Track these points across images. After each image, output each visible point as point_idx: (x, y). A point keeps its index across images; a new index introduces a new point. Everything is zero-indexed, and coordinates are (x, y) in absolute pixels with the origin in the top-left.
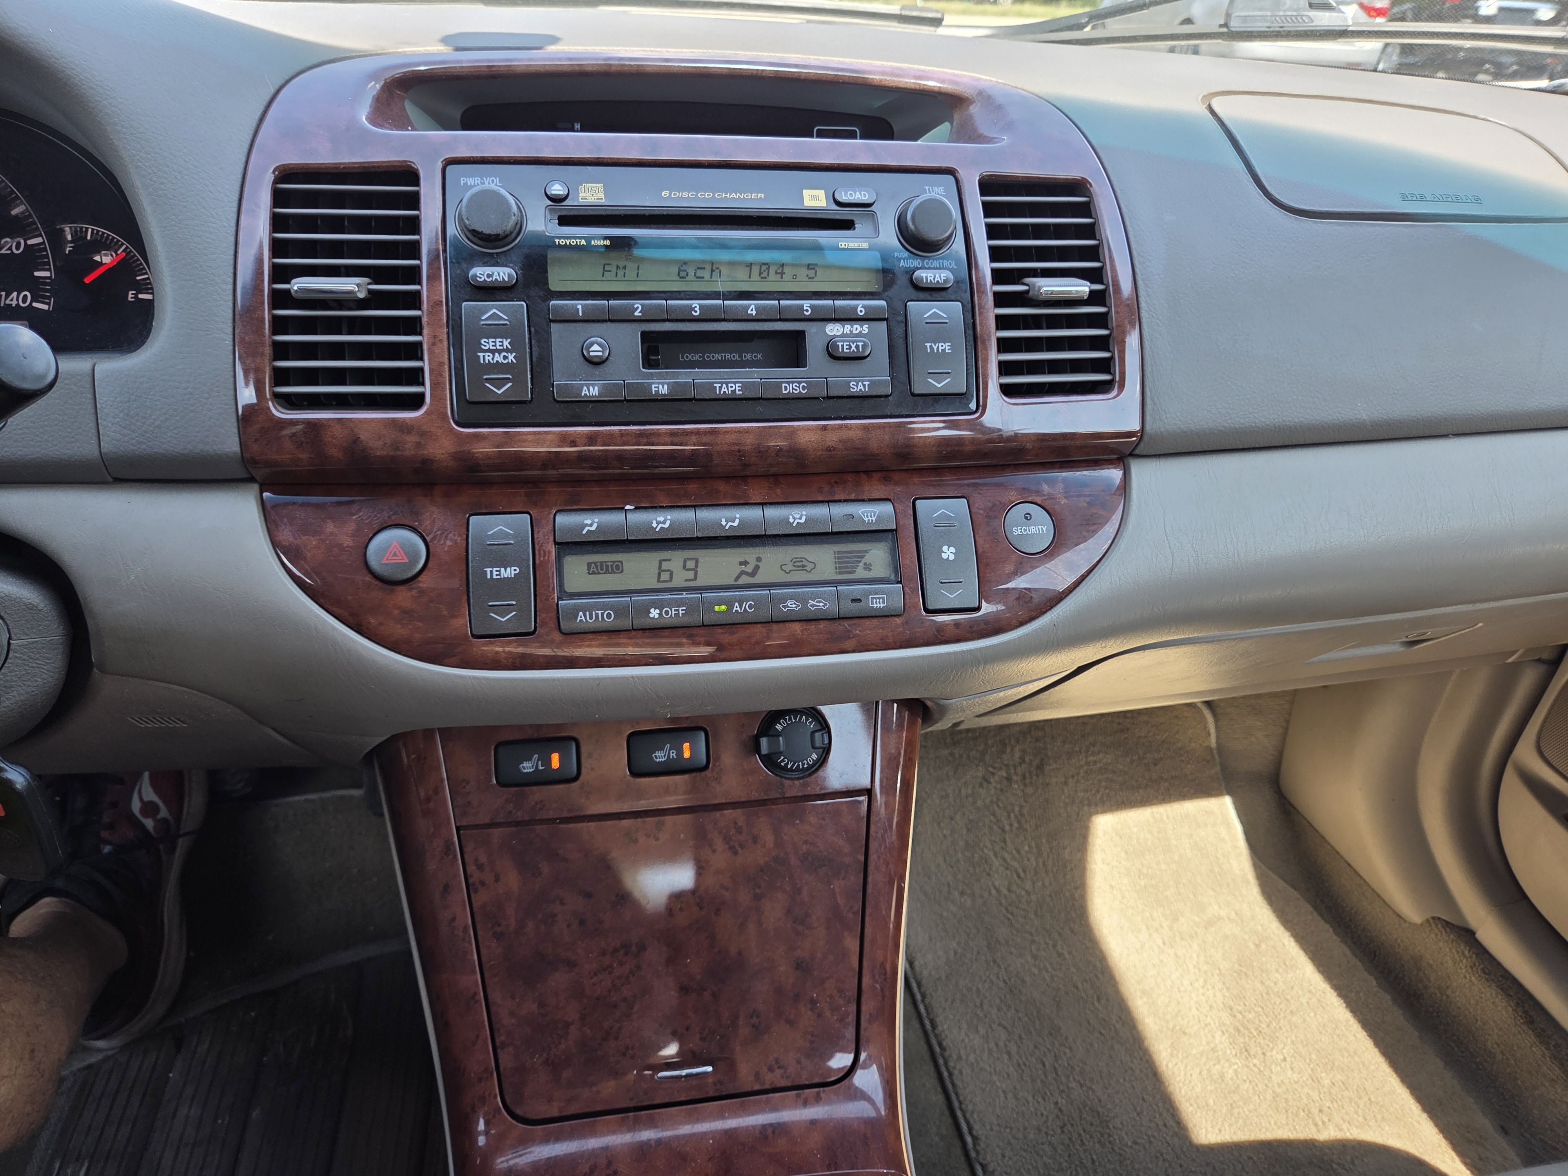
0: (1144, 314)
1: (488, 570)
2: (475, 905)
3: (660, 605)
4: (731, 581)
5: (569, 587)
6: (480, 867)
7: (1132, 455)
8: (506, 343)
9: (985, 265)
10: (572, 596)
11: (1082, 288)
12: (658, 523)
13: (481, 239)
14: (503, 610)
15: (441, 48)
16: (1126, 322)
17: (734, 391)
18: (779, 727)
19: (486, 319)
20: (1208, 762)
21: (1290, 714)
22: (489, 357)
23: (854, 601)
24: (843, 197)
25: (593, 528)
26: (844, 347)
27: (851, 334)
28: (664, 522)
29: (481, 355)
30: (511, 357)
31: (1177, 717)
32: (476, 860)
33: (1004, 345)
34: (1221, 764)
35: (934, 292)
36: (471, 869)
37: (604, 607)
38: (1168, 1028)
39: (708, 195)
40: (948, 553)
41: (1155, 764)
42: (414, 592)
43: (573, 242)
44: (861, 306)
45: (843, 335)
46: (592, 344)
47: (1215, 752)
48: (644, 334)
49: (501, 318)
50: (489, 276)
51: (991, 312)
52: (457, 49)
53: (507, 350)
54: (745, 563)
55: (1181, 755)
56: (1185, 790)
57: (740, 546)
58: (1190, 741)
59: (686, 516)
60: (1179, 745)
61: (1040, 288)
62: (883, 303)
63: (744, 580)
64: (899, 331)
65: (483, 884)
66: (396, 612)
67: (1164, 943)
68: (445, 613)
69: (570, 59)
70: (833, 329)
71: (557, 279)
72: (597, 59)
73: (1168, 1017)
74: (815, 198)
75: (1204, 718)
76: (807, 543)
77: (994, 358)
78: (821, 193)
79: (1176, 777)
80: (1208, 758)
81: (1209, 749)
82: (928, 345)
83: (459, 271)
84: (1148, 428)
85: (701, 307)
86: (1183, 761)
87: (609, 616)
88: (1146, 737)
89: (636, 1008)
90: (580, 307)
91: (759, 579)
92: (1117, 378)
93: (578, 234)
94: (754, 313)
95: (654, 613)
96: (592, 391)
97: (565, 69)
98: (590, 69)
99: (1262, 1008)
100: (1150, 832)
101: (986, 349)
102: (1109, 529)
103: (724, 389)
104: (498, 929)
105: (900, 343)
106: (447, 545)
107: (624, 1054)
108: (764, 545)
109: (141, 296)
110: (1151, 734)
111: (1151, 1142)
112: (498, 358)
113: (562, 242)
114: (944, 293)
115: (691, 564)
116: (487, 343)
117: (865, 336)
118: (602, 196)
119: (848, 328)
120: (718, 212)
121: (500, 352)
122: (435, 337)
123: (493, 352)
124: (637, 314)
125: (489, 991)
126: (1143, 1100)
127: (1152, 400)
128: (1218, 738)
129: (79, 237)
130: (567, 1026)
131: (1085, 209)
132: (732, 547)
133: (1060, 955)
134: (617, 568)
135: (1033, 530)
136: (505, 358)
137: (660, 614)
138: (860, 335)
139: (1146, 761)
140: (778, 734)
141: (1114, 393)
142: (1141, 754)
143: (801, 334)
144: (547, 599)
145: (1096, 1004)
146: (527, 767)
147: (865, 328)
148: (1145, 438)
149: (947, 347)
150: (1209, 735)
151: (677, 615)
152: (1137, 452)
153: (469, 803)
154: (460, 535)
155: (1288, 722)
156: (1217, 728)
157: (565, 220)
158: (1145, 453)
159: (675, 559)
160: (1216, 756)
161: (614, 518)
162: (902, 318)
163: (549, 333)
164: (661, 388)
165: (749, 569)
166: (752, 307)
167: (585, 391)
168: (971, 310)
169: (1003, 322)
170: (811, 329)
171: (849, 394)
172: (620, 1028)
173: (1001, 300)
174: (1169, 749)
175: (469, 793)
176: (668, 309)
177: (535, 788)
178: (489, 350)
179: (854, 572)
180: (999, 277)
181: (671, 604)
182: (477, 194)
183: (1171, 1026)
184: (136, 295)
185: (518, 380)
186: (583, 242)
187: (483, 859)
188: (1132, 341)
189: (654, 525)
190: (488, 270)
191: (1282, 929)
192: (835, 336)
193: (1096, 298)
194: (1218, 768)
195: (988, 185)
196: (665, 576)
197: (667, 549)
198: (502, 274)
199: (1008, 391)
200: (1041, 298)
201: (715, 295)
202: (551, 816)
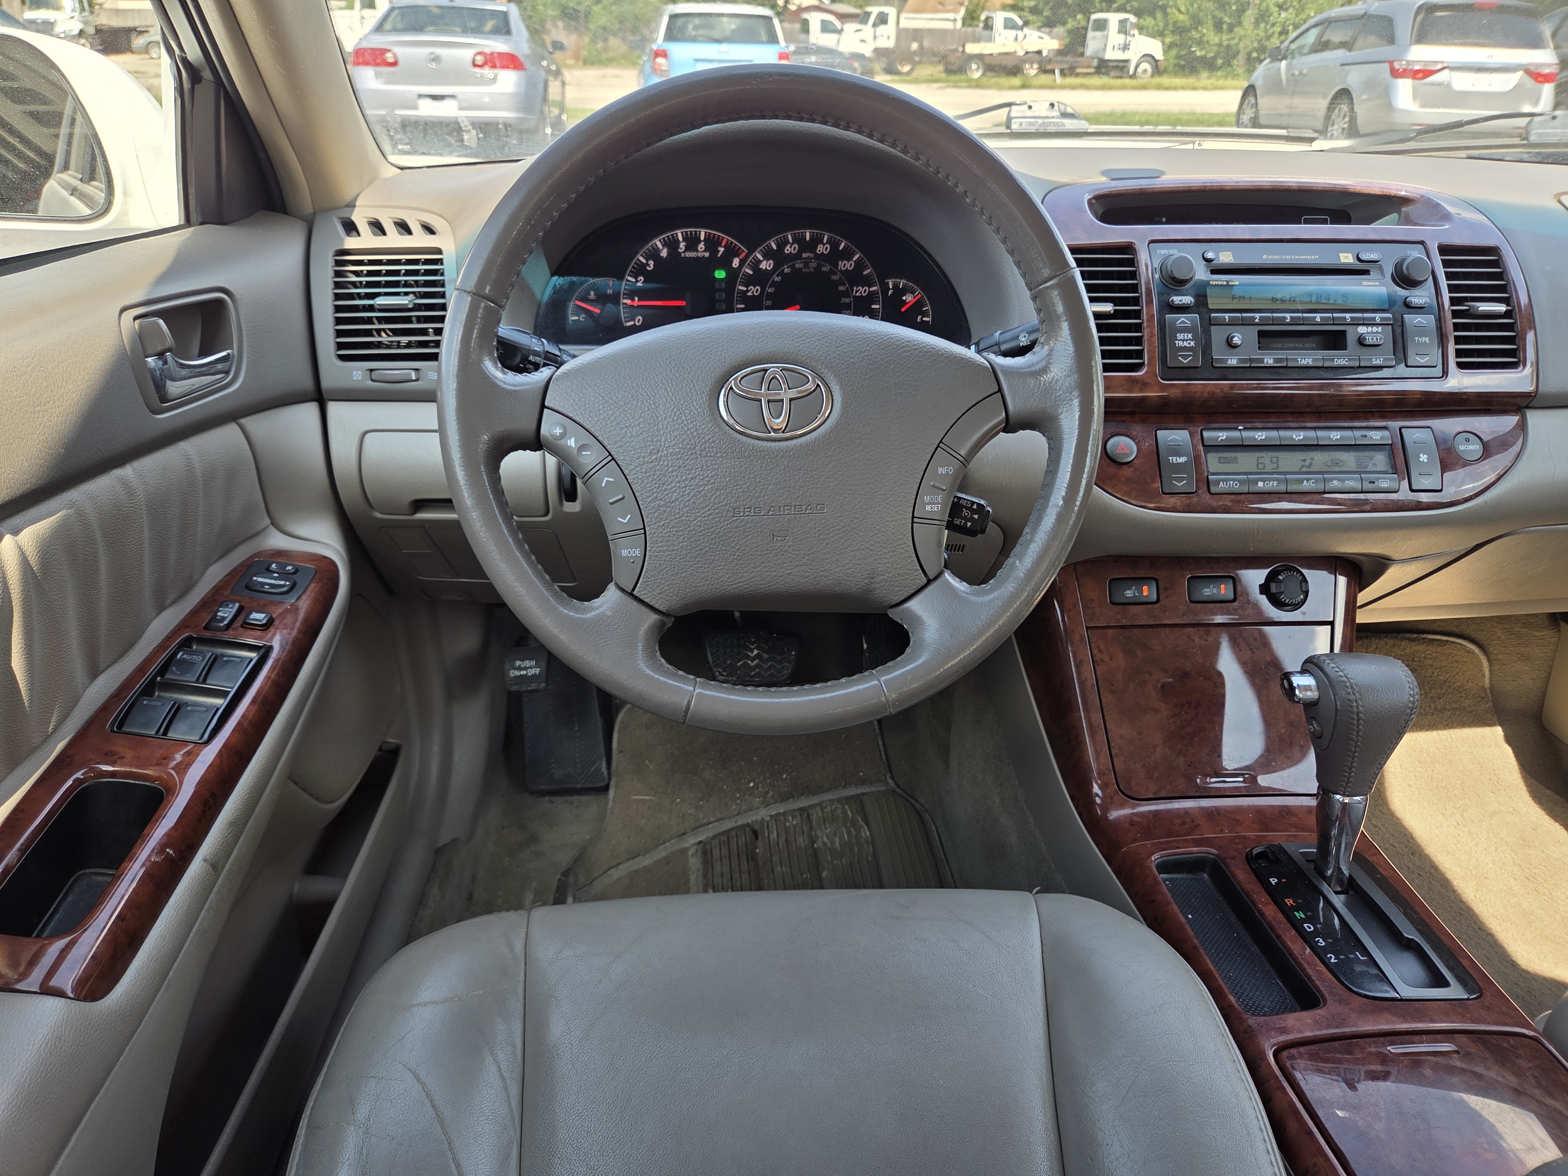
0: (1537, 324)
1: (1171, 458)
2: (1098, 673)
3: (1263, 480)
4: (1297, 470)
5: (1211, 470)
6: (1101, 651)
7: (1528, 407)
8: (1190, 336)
9: (1446, 295)
10: (1213, 474)
11: (1502, 308)
12: (1259, 436)
13: (1176, 282)
14: (1180, 480)
15: (1103, 179)
16: (1527, 328)
17: (1308, 363)
18: (1280, 577)
19: (1180, 323)
20: (1483, 698)
21: (1553, 661)
22: (1181, 343)
23: (1370, 482)
24: (1364, 257)
25: (1224, 438)
26: (1369, 340)
27: (1372, 332)
28: (1262, 436)
29: (1177, 342)
30: (1192, 344)
31: (1457, 661)
32: (1098, 647)
33: (1458, 340)
34: (1493, 701)
35: (1419, 309)
36: (1096, 652)
37: (1234, 480)
38: (1472, 874)
39: (1288, 257)
40: (1423, 458)
41: (1439, 698)
42: (1132, 469)
43: (1220, 283)
44: (1378, 316)
45: (1367, 333)
46: (1234, 337)
47: (1488, 691)
48: (1259, 332)
49: (1187, 323)
50: (1180, 301)
51: (1450, 322)
52: (1113, 179)
53: (1190, 340)
54: (1304, 460)
55: (1461, 692)
56: (1465, 719)
57: (1304, 451)
58: (1468, 682)
59: (1274, 434)
60: (1459, 684)
61: (1478, 307)
62: (1390, 315)
63: (1304, 469)
64: (1399, 330)
65: (1102, 661)
66: (1123, 479)
67: (1458, 824)
68: (1148, 480)
69: (1184, 183)
70: (1362, 330)
71: (1212, 303)
72: (1198, 183)
73: (1471, 867)
74: (1346, 257)
75: (1480, 661)
76: (1341, 450)
77: (1452, 348)
78: (1350, 255)
79: (1456, 708)
80: (1483, 695)
81: (1483, 688)
82: (1416, 338)
83: (1163, 299)
84: (1540, 389)
85: (1291, 317)
86: (1462, 697)
87: (1236, 484)
88: (1431, 677)
89: (1196, 739)
90: (1227, 317)
91: (1312, 469)
92: (1521, 359)
93: (1222, 279)
94: (1319, 320)
95: (1260, 484)
96: (1233, 362)
97: (1181, 189)
98: (1195, 188)
99: (1546, 867)
100: (1438, 749)
101: (1448, 341)
102: (1516, 448)
103: (1303, 361)
104: (1113, 688)
105: (1399, 338)
106: (1147, 444)
107: (1190, 766)
108: (1317, 450)
109: (924, 319)
110: (1435, 675)
111: (1470, 938)
112: (1186, 344)
113: (1214, 283)
114: (1423, 310)
115: (1274, 460)
116: (1180, 336)
117: (1380, 333)
118: (1232, 258)
119: (1370, 329)
120: (1295, 266)
121: (1187, 340)
122: (1152, 333)
123: (1183, 340)
124: (1257, 321)
125: (1107, 723)
126: (1461, 914)
127: (1543, 373)
128: (1491, 680)
129: (895, 286)
130: (1155, 747)
131: (1496, 264)
132: (1299, 451)
133: (1376, 826)
134: (1235, 460)
135: (1471, 447)
136: (1189, 344)
137: (1264, 485)
138: (1377, 332)
139: (1432, 695)
140: (1281, 581)
141: (1521, 367)
142: (1427, 690)
143: (1344, 332)
144: (1201, 475)
145: (1412, 857)
146: (1129, 593)
147: (1380, 329)
148: (1538, 396)
149: (1427, 339)
150: (1484, 677)
151: (1273, 486)
152: (1531, 405)
153: (1094, 613)
154: (1152, 440)
155: (1551, 667)
156: (1491, 671)
157: (1214, 272)
158: (1536, 406)
159: (1266, 457)
160: (1489, 695)
161: (1235, 434)
162: (1400, 324)
163: (1210, 331)
164: (1269, 361)
165: (1307, 463)
166: (1318, 317)
167: (1229, 362)
168: (1440, 320)
169: (1457, 327)
170: (1349, 330)
171: (1372, 365)
172: (1186, 750)
173: (1455, 314)
174: (1450, 687)
175: (1094, 608)
176: (1273, 318)
177: (1133, 607)
178: (1181, 340)
179: (1366, 468)
180: (1453, 301)
181: (1270, 480)
182: (1177, 258)
183: (1474, 872)
184: (922, 318)
185: (1195, 356)
186: (1225, 283)
187: (1102, 647)
188: (1530, 337)
189: (1257, 437)
190: (1180, 298)
191: (1552, 822)
192: (1363, 334)
193: (1508, 314)
194: (1490, 704)
195: (1444, 250)
196: (1261, 466)
197: (1264, 450)
198: (1188, 300)
199: (1461, 366)
200: (1478, 314)
201: (1297, 311)
202: (1142, 624)
